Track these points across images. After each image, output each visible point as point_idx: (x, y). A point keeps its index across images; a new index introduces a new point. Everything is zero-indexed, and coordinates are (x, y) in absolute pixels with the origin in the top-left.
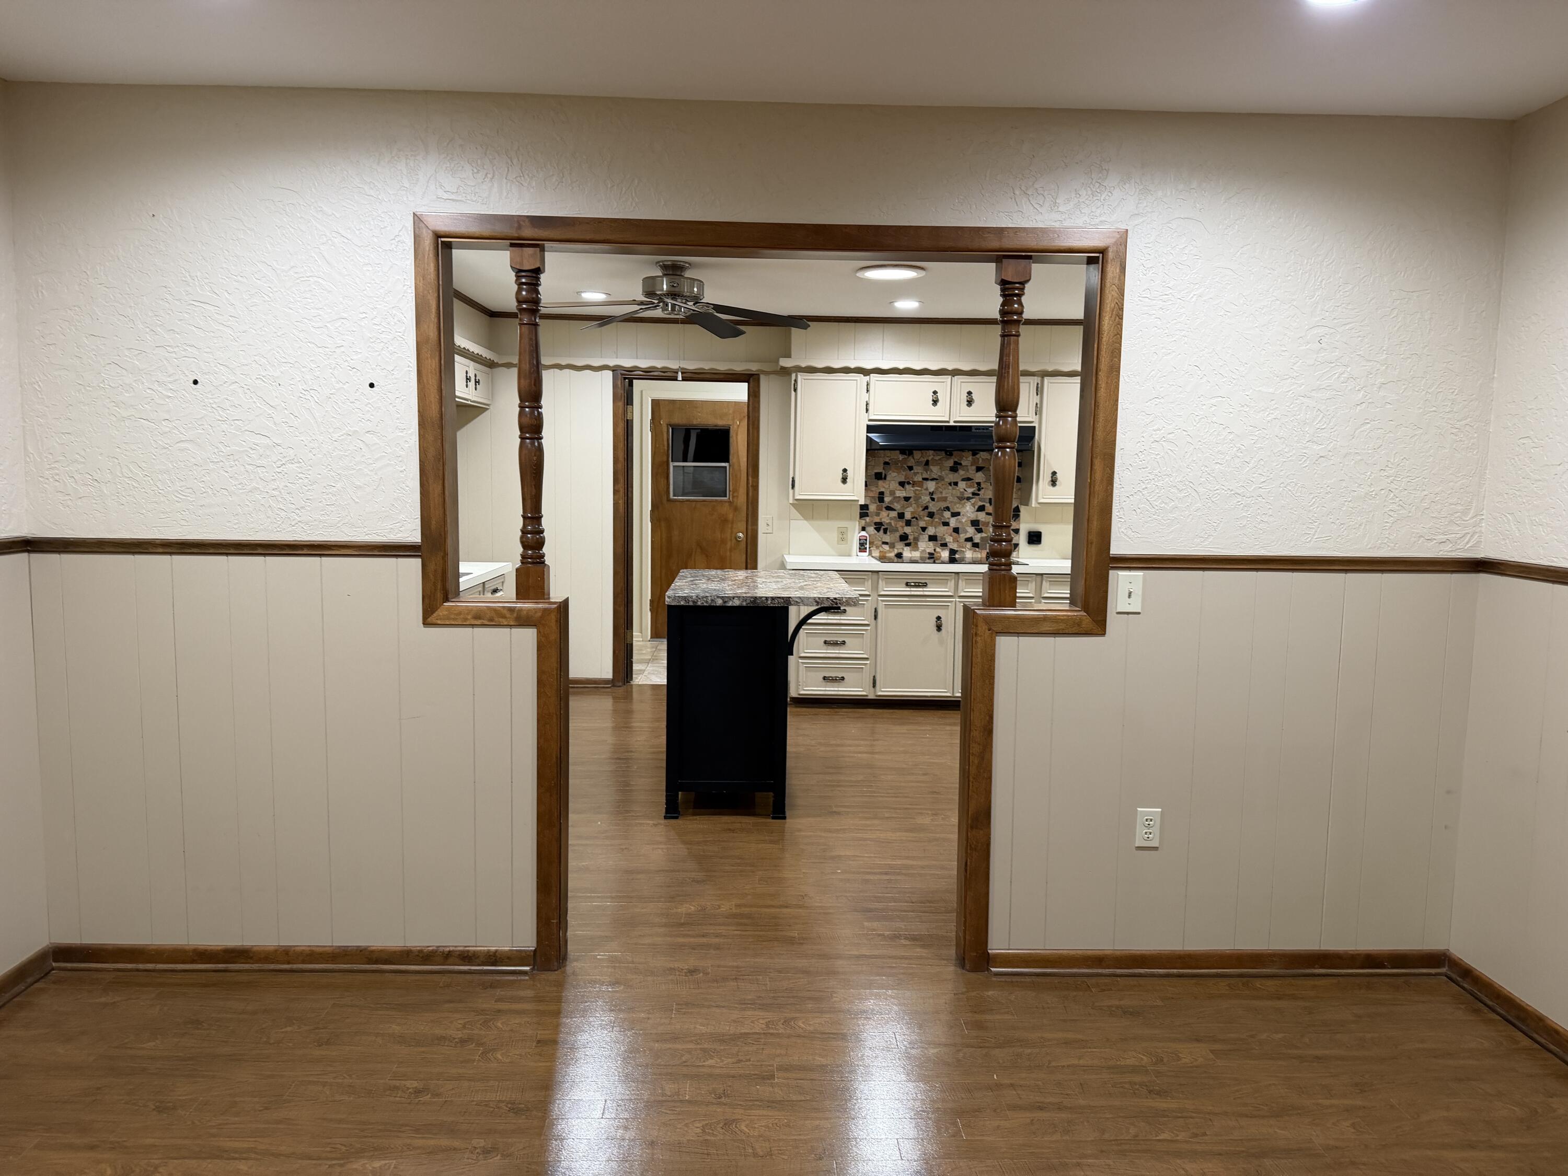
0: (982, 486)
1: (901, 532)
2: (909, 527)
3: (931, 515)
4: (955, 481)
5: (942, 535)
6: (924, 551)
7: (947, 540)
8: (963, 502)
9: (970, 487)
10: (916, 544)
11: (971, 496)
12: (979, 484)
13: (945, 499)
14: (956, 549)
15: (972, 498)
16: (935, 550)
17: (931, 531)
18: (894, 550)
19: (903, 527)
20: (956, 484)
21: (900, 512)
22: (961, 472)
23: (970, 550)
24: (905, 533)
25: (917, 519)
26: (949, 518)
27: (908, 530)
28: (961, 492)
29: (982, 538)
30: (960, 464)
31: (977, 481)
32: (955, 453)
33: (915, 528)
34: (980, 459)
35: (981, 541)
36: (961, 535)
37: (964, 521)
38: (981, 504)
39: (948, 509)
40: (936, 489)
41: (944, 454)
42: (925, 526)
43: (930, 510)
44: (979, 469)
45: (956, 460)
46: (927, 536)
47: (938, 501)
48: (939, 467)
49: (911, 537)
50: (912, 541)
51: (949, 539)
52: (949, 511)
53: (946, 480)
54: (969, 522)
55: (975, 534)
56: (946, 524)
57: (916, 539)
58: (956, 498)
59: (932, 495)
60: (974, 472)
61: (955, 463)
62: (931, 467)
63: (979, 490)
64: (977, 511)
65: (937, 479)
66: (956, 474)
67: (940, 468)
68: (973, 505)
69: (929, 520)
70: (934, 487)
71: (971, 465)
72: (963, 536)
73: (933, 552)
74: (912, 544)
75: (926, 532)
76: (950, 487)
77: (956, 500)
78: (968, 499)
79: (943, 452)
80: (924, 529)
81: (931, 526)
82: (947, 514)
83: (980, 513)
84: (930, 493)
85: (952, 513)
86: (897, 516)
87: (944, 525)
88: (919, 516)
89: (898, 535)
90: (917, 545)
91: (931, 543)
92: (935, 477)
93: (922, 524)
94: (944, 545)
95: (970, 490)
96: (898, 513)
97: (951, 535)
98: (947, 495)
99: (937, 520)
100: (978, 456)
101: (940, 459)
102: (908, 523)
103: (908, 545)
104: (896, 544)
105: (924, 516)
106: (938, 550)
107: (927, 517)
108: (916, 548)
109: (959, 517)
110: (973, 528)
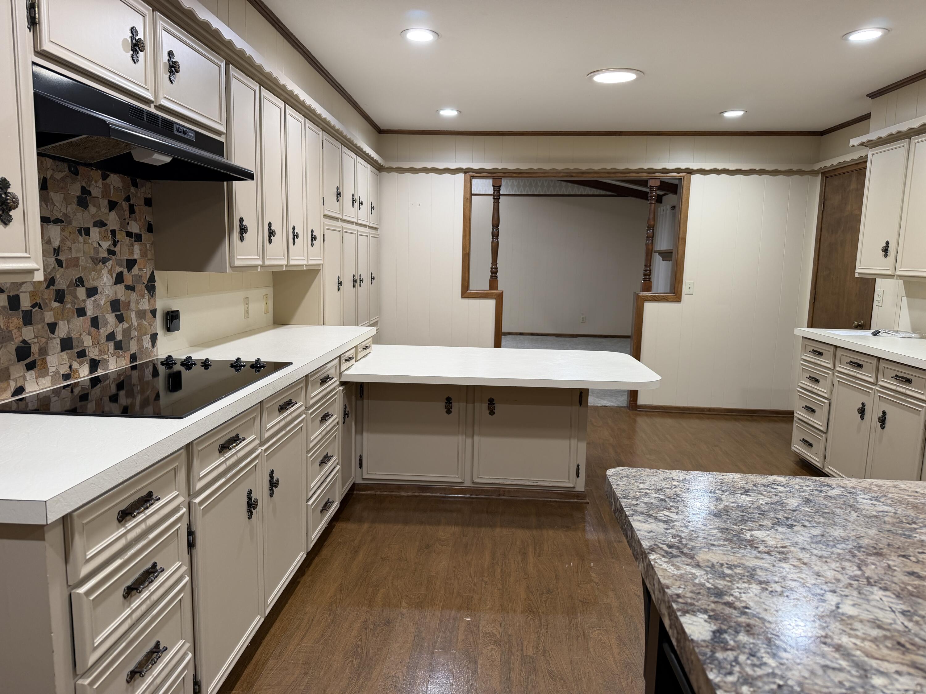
0: (118, 237)
1: (17, 341)
2: (30, 328)
3: (60, 297)
4: (86, 226)
5: (77, 335)
6: (57, 372)
7: (85, 344)
8: (98, 267)
9: (104, 238)
10: (44, 361)
11: (106, 255)
12: (113, 232)
13: (75, 262)
14: (97, 358)
15: (109, 260)
16: (70, 367)
17: (62, 330)
18: (9, 384)
19: (19, 328)
20: (87, 232)
21: (11, 294)
22: (92, 209)
23: (113, 355)
24: (24, 341)
25: (40, 307)
26: (84, 301)
27: (28, 333)
28: (94, 248)
29: (124, 331)
30: (89, 193)
31: (111, 228)
32: (81, 169)
33: (40, 326)
34: (112, 187)
35: (124, 337)
36: (102, 331)
37: (102, 303)
38: (118, 269)
39: (80, 282)
40: (62, 241)
41: (67, 170)
42: (52, 320)
43: (57, 287)
44: (112, 206)
45: (84, 185)
46: (59, 341)
47: (67, 268)
48: (62, 195)
49: (35, 349)
50: (37, 356)
51: (87, 341)
52: (83, 286)
53: (74, 224)
54: (109, 304)
55: (117, 326)
56: (81, 312)
57: (44, 351)
58: (90, 261)
59: (58, 255)
60: (107, 210)
61: (83, 188)
62: (52, 194)
63: (115, 244)
64: (115, 284)
65: (62, 221)
66: (86, 213)
67: (65, 199)
68: (110, 272)
69: (57, 308)
70: (59, 240)
71: (103, 197)
72: (104, 331)
73: (68, 372)
74: (39, 363)
75: (56, 333)
76: (81, 239)
77: (90, 264)
78: (104, 261)
79: (66, 165)
80: (52, 327)
81: (63, 320)
82: (81, 292)
83: (118, 286)
84: (55, 249)
85: (87, 288)
86: (6, 304)
87: (79, 316)
88: (43, 300)
89: (12, 348)
90: (46, 362)
91: (64, 355)
92: (59, 216)
93: (49, 317)
94: (82, 354)
95: (106, 245)
96: (9, 297)
97: (89, 334)
98: (78, 255)
99: (69, 306)
100: (108, 181)
101: (63, 179)
102: (28, 319)
103: (30, 367)
104: (12, 369)
105: (50, 300)
106: (75, 365)
107: (55, 301)
108: (44, 372)
109: (96, 296)
110: (114, 314)
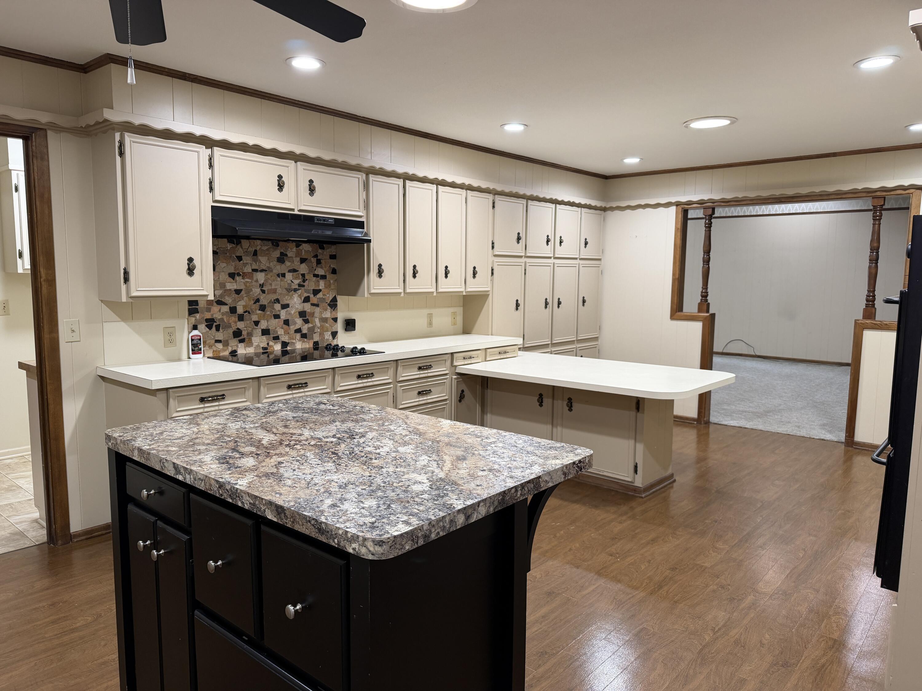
0: (307, 277)
1: (234, 328)
2: (242, 322)
3: (263, 308)
4: (283, 272)
5: (274, 328)
6: (258, 346)
7: (279, 333)
8: (291, 293)
9: (296, 278)
10: (250, 340)
11: (297, 287)
12: (303, 275)
13: (274, 291)
14: (287, 341)
15: (299, 289)
16: (268, 344)
17: (263, 325)
18: (228, 348)
19: (235, 322)
20: (284, 275)
21: (232, 306)
22: (288, 263)
23: (300, 341)
24: (238, 329)
25: (249, 313)
26: (279, 311)
27: (241, 325)
28: (288, 284)
29: (309, 328)
30: (286, 255)
31: (302, 273)
32: (281, 244)
33: (248, 322)
34: (303, 251)
35: (308, 331)
36: (291, 327)
37: (293, 312)
38: (306, 295)
39: (277, 301)
40: (266, 280)
41: (271, 244)
42: (257, 319)
43: (261, 303)
44: (303, 261)
45: (282, 251)
46: (260, 330)
47: (268, 293)
48: (267, 258)
49: (244, 333)
50: (245, 336)
51: (280, 332)
52: (279, 303)
53: (274, 271)
54: (298, 313)
55: (303, 325)
56: (277, 317)
57: (250, 335)
58: (284, 290)
59: (262, 287)
60: (299, 263)
61: (282, 254)
62: (260, 258)
63: (304, 281)
64: (303, 302)
65: (266, 271)
66: (283, 266)
67: (268, 259)
68: (300, 296)
69: (261, 314)
70: (264, 279)
71: (296, 257)
72: (293, 328)
73: (266, 346)
74: (246, 340)
75: (259, 326)
76: (279, 279)
77: (285, 291)
78: (295, 290)
79: (270, 242)
80: (257, 323)
81: (264, 320)
82: (277, 306)
83: (306, 304)
84: (260, 285)
85: (281, 305)
86: (229, 310)
87: (275, 318)
88: (251, 309)
89: (231, 331)
90: (251, 340)
91: (264, 338)
92: (264, 268)
93: (255, 318)
94: (276, 338)
95: (297, 282)
96: (230, 307)
97: (282, 328)
98: (276, 287)
99: (268, 313)
100: (301, 248)
101: (268, 250)
102: (241, 318)
103: (242, 341)
104: (230, 342)
105: (256, 310)
106: (271, 343)
107: (259, 310)
108: (250, 344)
109: (288, 309)
110: (301, 319)
